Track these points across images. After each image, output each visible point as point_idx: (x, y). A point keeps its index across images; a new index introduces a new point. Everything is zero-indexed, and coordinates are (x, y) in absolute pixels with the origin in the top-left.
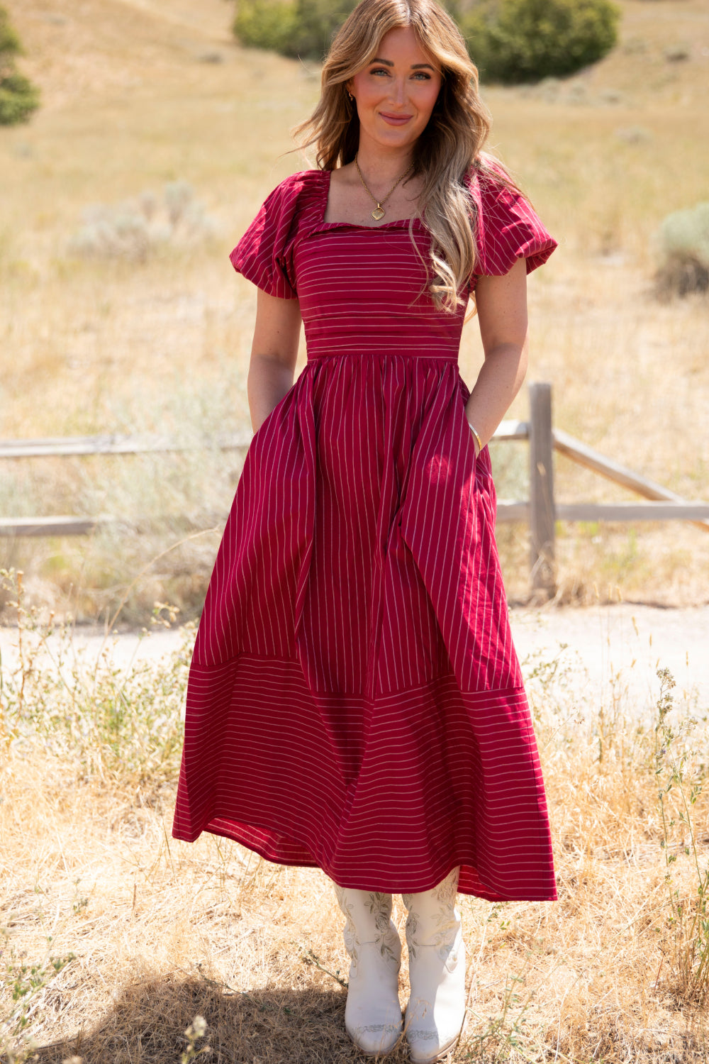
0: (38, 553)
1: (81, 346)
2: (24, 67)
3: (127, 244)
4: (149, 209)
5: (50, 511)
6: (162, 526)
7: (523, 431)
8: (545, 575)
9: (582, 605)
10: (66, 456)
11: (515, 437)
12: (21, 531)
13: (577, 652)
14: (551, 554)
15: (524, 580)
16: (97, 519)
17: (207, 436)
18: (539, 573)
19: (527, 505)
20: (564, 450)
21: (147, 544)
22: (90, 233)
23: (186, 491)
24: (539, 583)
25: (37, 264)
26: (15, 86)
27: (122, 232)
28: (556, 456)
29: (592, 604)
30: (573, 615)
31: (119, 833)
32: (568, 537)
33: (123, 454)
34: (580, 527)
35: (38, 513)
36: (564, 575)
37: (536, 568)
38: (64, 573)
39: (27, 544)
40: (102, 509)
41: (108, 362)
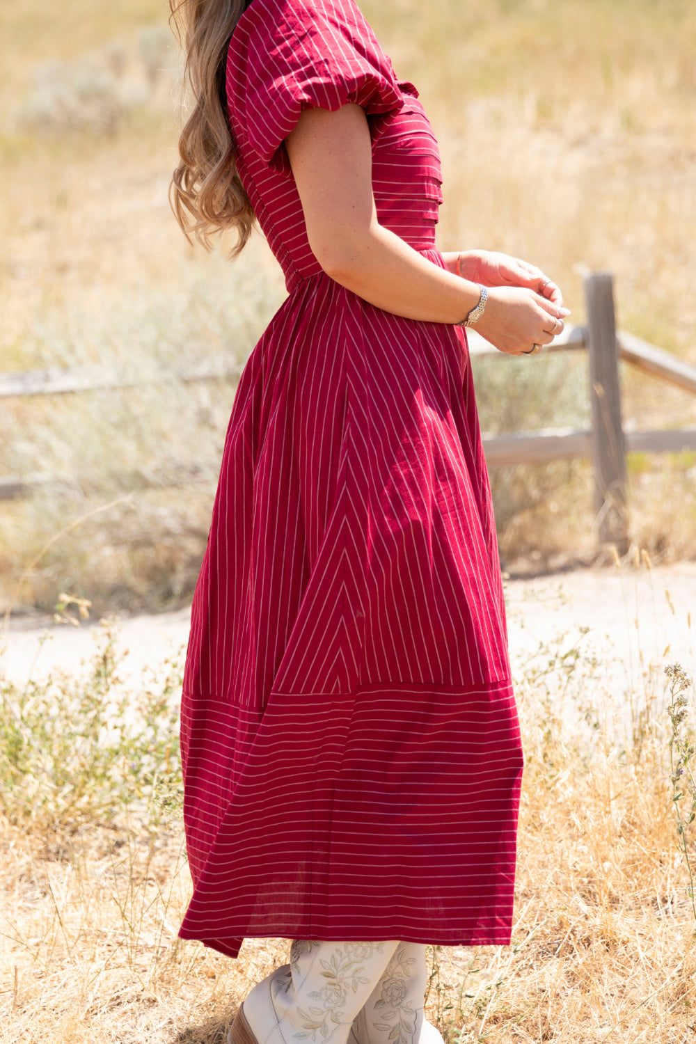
1: (29, 249)
3: (91, 112)
4: (118, 64)
6: (110, 485)
7: (578, 338)
8: (613, 522)
9: (663, 562)
11: (569, 347)
14: (621, 498)
15: (588, 530)
16: (28, 479)
17: (164, 366)
18: (606, 522)
19: (588, 434)
20: (634, 360)
21: (98, 509)
22: (44, 99)
23: (139, 438)
24: (606, 536)
27: (85, 96)
28: (624, 369)
29: (679, 558)
30: (657, 577)
32: (656, 470)
33: (62, 393)
34: (667, 460)
36: (639, 522)
37: (601, 515)
40: (36, 467)
41: (63, 269)
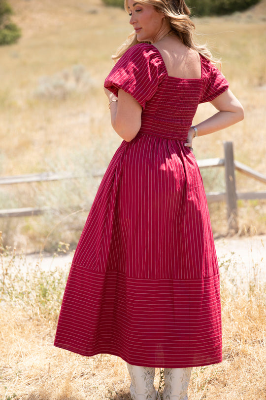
0: (20, 224)
1: (38, 136)
2: (15, 20)
3: (57, 92)
4: (66, 77)
5: (24, 206)
6: (69, 210)
7: (222, 162)
8: (234, 223)
9: (250, 236)
10: (29, 183)
11: (219, 165)
12: (11, 215)
13: (239, 256)
14: (236, 215)
15: (225, 226)
16: (43, 208)
17: (87, 171)
18: (231, 223)
19: (224, 194)
20: (240, 170)
21: (65, 218)
22: (42, 88)
23: (79, 195)
24: (231, 227)
25: (20, 103)
26: (11, 28)
27: (56, 87)
28: (236, 172)
29: (255, 234)
30: (246, 240)
31: (46, 341)
32: (245, 207)
33: (54, 181)
34: (250, 203)
35: (19, 207)
36: (242, 223)
37: (229, 221)
38: (31, 232)
39: (15, 220)
40: (45, 204)
41: (50, 142)
